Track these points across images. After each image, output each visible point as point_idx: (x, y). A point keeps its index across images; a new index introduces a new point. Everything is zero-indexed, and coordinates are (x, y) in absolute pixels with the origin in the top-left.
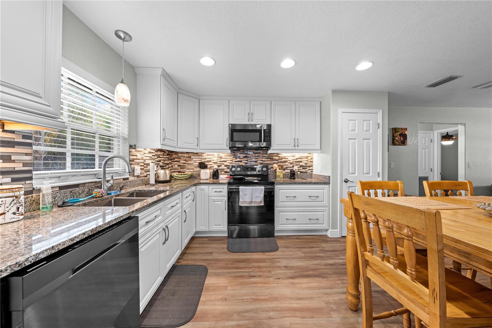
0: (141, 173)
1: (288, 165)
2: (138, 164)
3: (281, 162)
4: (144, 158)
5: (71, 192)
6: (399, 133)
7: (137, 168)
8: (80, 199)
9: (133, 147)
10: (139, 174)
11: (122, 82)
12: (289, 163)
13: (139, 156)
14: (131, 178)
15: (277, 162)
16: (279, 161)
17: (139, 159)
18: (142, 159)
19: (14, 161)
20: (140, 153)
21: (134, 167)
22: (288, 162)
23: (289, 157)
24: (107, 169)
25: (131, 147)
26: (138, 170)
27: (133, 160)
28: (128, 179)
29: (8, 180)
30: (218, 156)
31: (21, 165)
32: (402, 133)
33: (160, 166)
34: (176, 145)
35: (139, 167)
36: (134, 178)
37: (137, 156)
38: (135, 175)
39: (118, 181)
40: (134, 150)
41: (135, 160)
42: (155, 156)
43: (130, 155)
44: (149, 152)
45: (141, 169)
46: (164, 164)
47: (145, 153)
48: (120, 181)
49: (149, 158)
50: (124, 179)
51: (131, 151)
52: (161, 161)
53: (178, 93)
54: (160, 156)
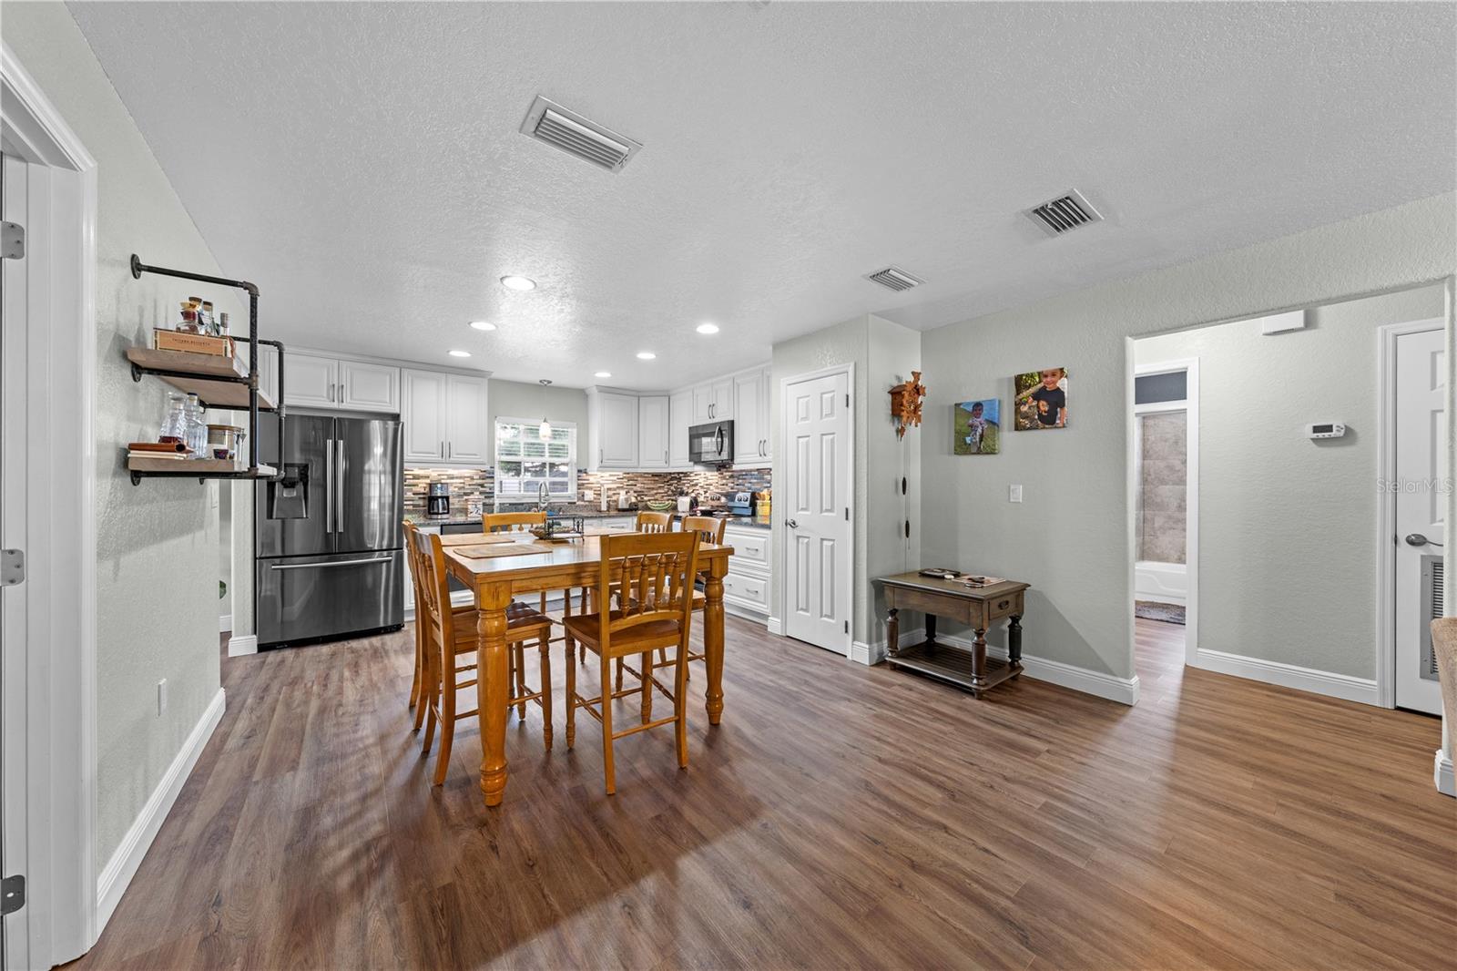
0: (595, 498)
2: (591, 489)
4: (602, 482)
5: (516, 508)
6: (1032, 390)
9: (582, 471)
10: (593, 499)
11: (545, 421)
13: (592, 479)
14: (579, 503)
17: (593, 484)
18: (598, 483)
19: (485, 487)
20: (593, 476)
21: (584, 493)
25: (579, 471)
26: (589, 495)
27: (583, 484)
28: (575, 503)
29: (483, 497)
32: (1044, 388)
33: (635, 492)
34: (636, 464)
35: (592, 492)
36: (583, 503)
37: (589, 480)
38: (585, 500)
39: (559, 504)
40: (585, 475)
41: (585, 485)
42: (622, 479)
43: (578, 480)
44: (610, 475)
45: (595, 494)
46: (644, 488)
47: (603, 477)
48: (562, 504)
49: (611, 482)
50: (569, 503)
51: (579, 476)
52: (638, 485)
53: (639, 398)
54: (635, 479)
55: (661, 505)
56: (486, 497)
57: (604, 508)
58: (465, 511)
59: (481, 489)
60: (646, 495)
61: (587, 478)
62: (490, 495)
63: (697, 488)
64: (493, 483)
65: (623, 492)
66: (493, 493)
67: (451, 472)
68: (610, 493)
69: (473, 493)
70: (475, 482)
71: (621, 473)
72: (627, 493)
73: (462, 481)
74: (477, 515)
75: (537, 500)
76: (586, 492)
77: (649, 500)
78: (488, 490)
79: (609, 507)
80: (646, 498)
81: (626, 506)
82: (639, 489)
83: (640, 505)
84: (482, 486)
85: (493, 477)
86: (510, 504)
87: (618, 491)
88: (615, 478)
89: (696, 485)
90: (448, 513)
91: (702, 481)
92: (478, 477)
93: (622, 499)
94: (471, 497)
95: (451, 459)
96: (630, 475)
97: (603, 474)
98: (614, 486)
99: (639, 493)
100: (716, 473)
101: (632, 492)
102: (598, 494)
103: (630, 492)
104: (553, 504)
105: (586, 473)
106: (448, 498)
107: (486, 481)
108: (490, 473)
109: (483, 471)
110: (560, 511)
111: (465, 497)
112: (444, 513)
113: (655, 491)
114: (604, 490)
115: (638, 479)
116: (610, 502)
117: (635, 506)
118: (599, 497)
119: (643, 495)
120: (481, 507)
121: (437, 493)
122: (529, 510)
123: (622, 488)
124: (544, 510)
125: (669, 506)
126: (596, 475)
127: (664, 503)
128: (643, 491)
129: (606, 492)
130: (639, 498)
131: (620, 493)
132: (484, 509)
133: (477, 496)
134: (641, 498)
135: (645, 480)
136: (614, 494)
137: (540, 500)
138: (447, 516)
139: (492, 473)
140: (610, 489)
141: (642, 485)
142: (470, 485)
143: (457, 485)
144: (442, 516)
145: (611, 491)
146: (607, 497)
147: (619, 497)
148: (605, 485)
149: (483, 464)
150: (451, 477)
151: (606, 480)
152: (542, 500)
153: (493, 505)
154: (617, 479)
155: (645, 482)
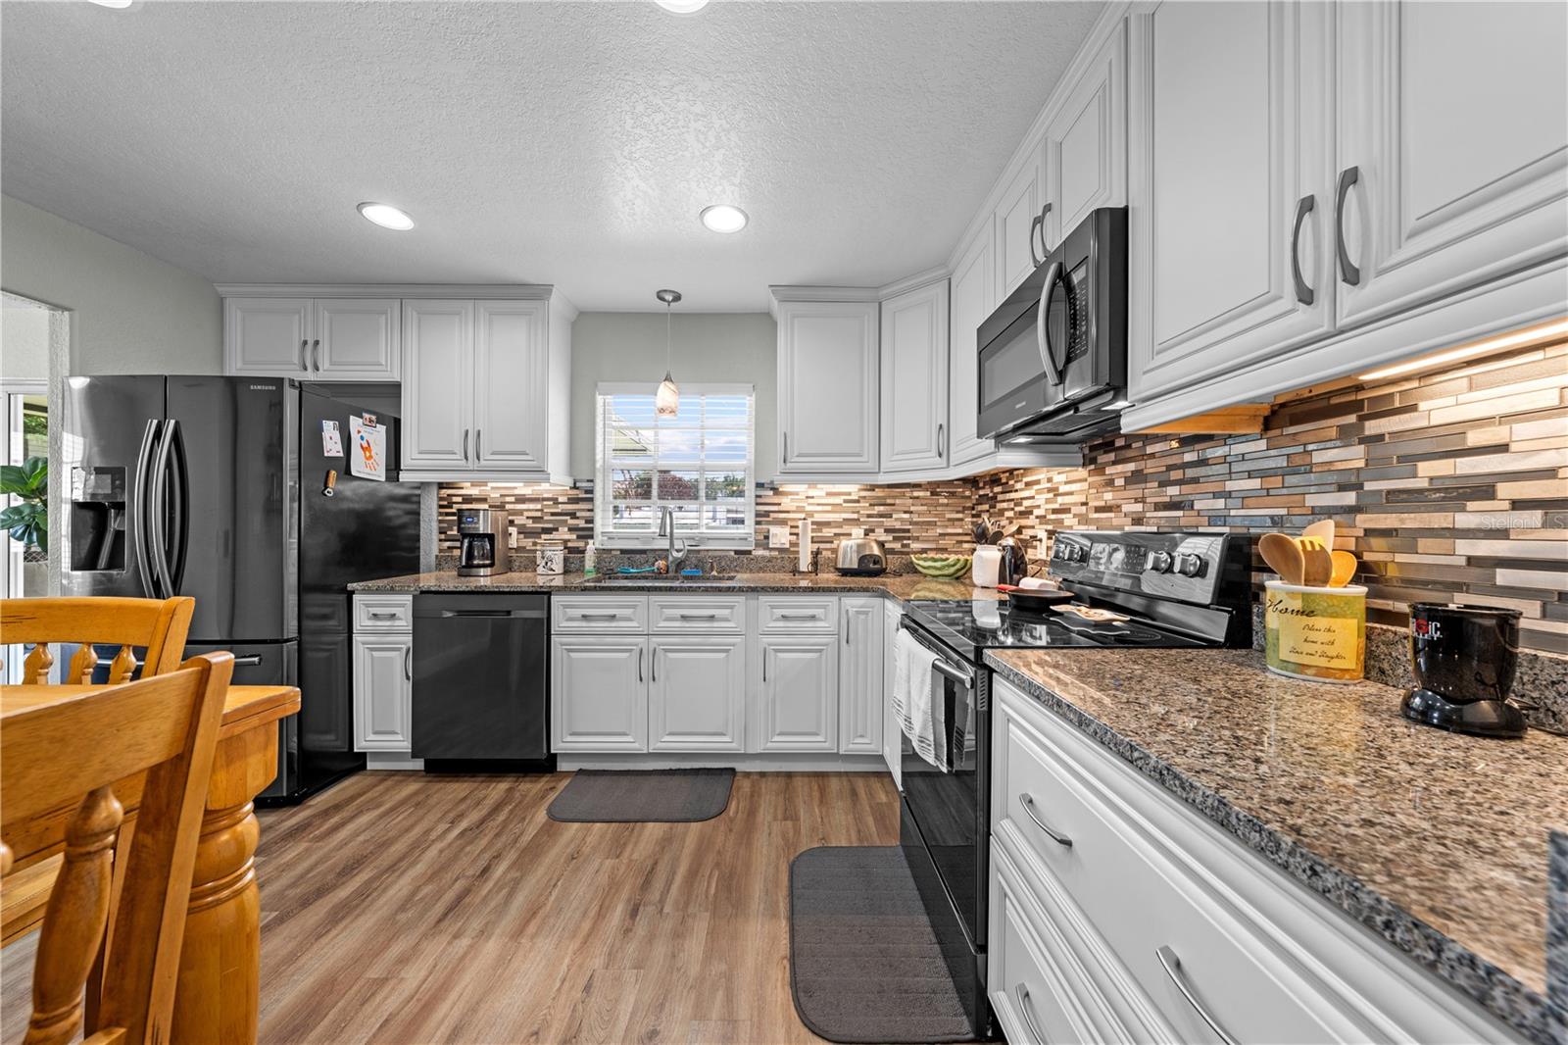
0: (789, 544)
1: (1502, 534)
2: (783, 522)
3: (1396, 499)
4: (808, 508)
5: (629, 559)
7: (775, 532)
8: (632, 570)
9: (766, 486)
10: (787, 546)
11: (668, 379)
12: (1517, 505)
13: (786, 503)
14: (760, 552)
15: (1350, 498)
16: (1369, 486)
17: (788, 512)
18: (800, 510)
19: (578, 518)
20: (790, 497)
21: (768, 531)
22: (1506, 491)
23: (1522, 430)
24: (675, 531)
25: (759, 486)
26: (780, 536)
27: (767, 514)
28: (749, 552)
29: (570, 537)
30: (1049, 485)
31: (584, 522)
33: (887, 531)
34: (872, 465)
35: (787, 530)
36: (766, 553)
37: (780, 504)
38: (771, 546)
39: (719, 553)
40: (771, 493)
41: (771, 514)
42: (858, 501)
43: (757, 504)
44: (829, 494)
45: (791, 534)
46: (911, 523)
47: (813, 497)
48: (724, 554)
49: (829, 508)
50: (737, 552)
51: (760, 496)
52: (894, 516)
53: (880, 304)
54: (889, 501)
55: (938, 564)
56: (579, 537)
57: (804, 564)
58: (532, 565)
59: (571, 522)
60: (917, 539)
62: (587, 534)
63: (1031, 521)
64: (592, 510)
65: (858, 532)
66: (592, 529)
67: (522, 489)
68: (828, 532)
69: (557, 530)
70: (560, 508)
71: (855, 489)
72: (867, 533)
73: (539, 507)
74: (545, 571)
75: (664, 544)
76: (774, 530)
77: (924, 551)
78: (582, 524)
79: (815, 564)
80: (915, 546)
81: (853, 563)
82: (898, 525)
83: (893, 563)
84: (573, 515)
85: (591, 500)
86: (623, 552)
87: (845, 529)
88: (839, 500)
89: (1027, 513)
90: (492, 565)
91: (1041, 502)
92: (565, 500)
93: (850, 546)
94: (554, 535)
95: (482, 462)
96: (878, 493)
97: (811, 492)
98: (838, 517)
99: (899, 534)
100: (1082, 473)
101: (880, 531)
102: (797, 534)
103: (873, 531)
104: (702, 554)
105: (775, 490)
106: (491, 538)
107: (582, 506)
108: (587, 492)
109: (575, 487)
110: (712, 569)
111: (544, 536)
112: (484, 566)
113: (939, 531)
114: (810, 527)
115: (897, 501)
116: (824, 553)
117: (875, 563)
118: (800, 541)
119: (909, 538)
120: (558, 556)
121: (468, 527)
122: (653, 565)
123: (856, 522)
124: (680, 565)
125: (958, 566)
126: (797, 494)
127: (947, 559)
128: (908, 531)
129: (813, 531)
130: (897, 546)
131: (850, 535)
132: (566, 560)
133: (563, 533)
134: (903, 546)
135: (913, 505)
136: (835, 534)
137: (672, 544)
138: (488, 571)
139: (591, 492)
140: (827, 524)
141: (906, 516)
142: (553, 514)
143: (526, 514)
144: (482, 571)
145: (828, 530)
146: (812, 542)
147: (844, 543)
148: (816, 515)
149: (539, 472)
150: (521, 499)
151: (818, 505)
152: (678, 545)
153: (583, 552)
154: (846, 501)
155: (912, 509)
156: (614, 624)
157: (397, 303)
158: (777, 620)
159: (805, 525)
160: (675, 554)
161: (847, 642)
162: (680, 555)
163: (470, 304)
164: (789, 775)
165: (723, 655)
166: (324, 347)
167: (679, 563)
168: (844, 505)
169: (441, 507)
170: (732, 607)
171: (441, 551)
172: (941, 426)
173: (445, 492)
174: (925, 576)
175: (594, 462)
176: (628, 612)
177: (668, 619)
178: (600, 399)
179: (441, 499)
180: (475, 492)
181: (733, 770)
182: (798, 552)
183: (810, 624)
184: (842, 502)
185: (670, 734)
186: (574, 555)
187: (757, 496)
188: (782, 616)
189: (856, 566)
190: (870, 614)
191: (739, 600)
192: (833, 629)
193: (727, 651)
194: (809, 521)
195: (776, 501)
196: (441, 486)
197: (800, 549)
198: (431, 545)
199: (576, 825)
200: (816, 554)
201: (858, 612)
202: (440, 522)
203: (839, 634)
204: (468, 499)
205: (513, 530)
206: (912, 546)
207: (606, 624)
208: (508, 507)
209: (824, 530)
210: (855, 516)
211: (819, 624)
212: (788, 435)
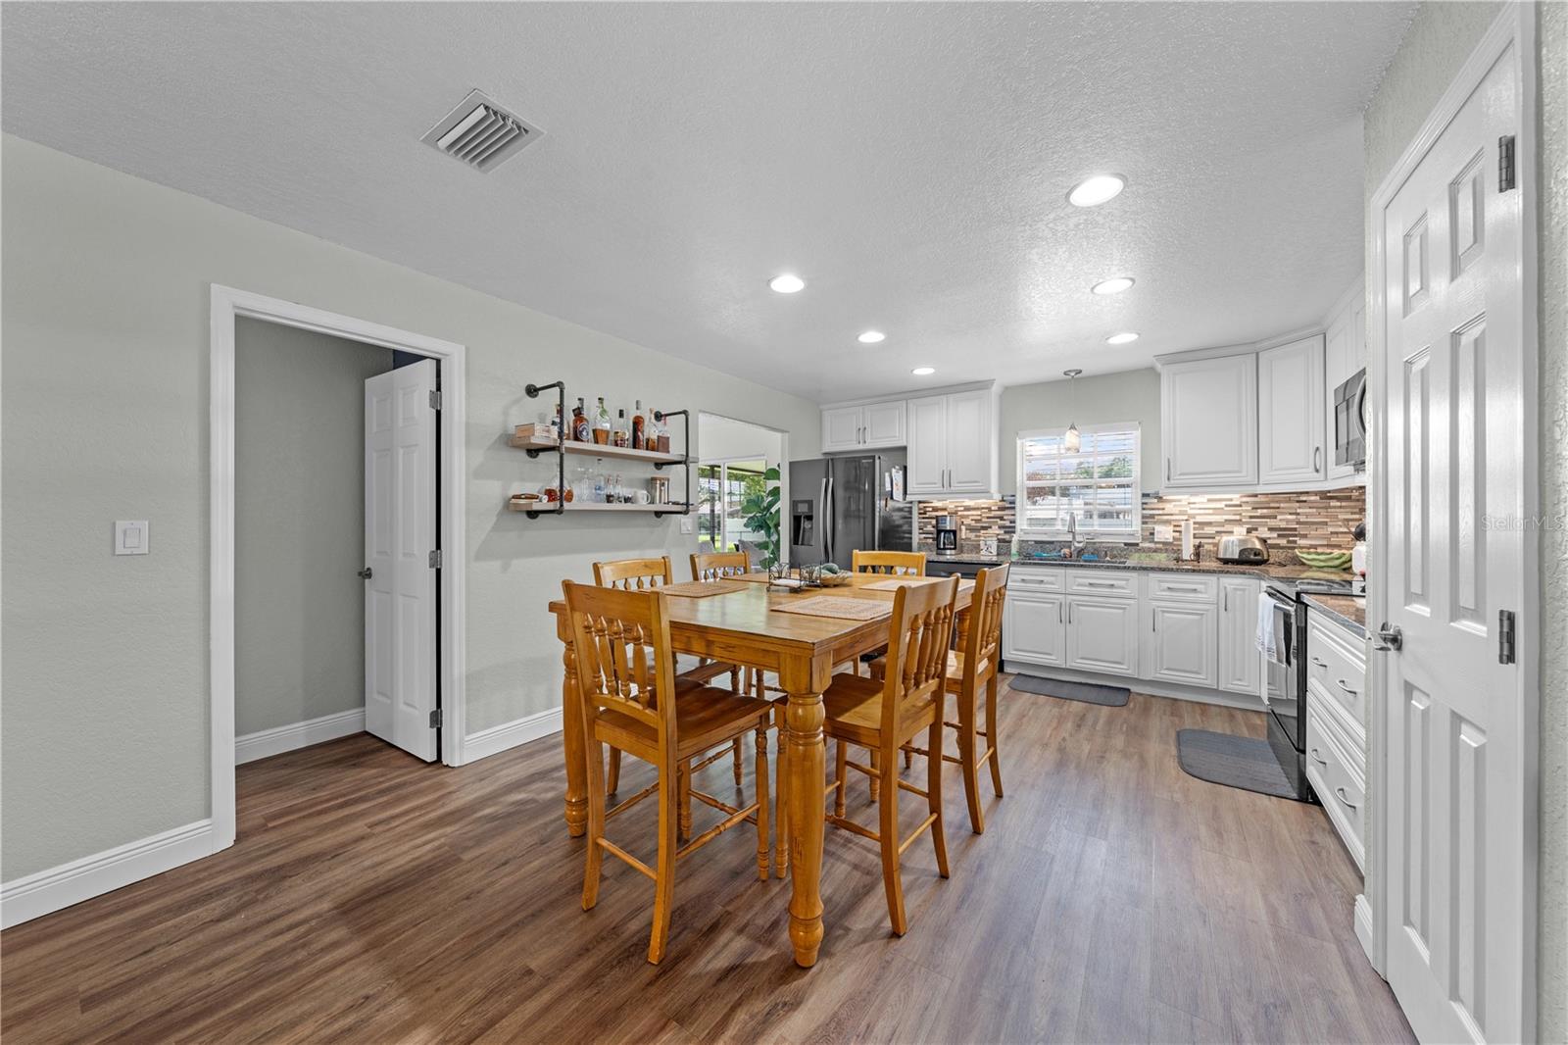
0: (1173, 539)
2: (1168, 522)
4: (1190, 512)
5: (1041, 547)
7: (1160, 530)
8: (1046, 553)
9: (1151, 495)
10: (1171, 540)
11: (1073, 427)
13: (1169, 508)
14: (1147, 545)
17: (1172, 515)
18: (1182, 513)
19: (1005, 520)
20: (1173, 503)
21: (1154, 529)
25: (1145, 495)
26: (1163, 533)
27: (1152, 516)
28: (1137, 544)
29: (1001, 532)
31: (1009, 522)
33: (1270, 529)
34: (1251, 478)
35: (1171, 528)
36: (1151, 545)
37: (1163, 509)
38: (1156, 540)
39: (1109, 545)
40: (1156, 500)
41: (1156, 517)
42: (1241, 506)
43: (1144, 509)
44: (1209, 500)
45: (1174, 531)
46: (1299, 523)
47: (1194, 503)
48: (1114, 545)
49: (1211, 511)
50: (1126, 544)
51: (1146, 503)
52: (1279, 517)
53: (1257, 354)
54: (1272, 505)
55: (1322, 557)
56: (1005, 532)
57: (1187, 553)
58: (977, 548)
59: (1001, 522)
60: (1305, 536)
61: (1160, 506)
62: (1010, 530)
64: (1014, 515)
65: (1240, 532)
66: (1014, 527)
67: (968, 503)
68: (1210, 530)
69: (990, 527)
70: (992, 514)
71: (1238, 496)
72: (1249, 531)
73: (979, 513)
74: (987, 553)
75: (1069, 538)
76: (1158, 528)
77: (1312, 546)
78: (1008, 524)
79: (1197, 554)
80: (1301, 542)
82: (1283, 525)
83: (1275, 556)
84: (1001, 518)
85: (1014, 508)
86: (1036, 542)
87: (1227, 528)
88: (1221, 505)
90: (955, 549)
92: (996, 508)
93: (1233, 541)
94: (990, 531)
95: (952, 488)
96: (1261, 499)
97: (1193, 499)
98: (1220, 518)
99: (1283, 532)
101: (1263, 530)
102: (1180, 532)
103: (1256, 529)
104: (1098, 545)
105: (1160, 499)
106: (954, 532)
107: (1006, 512)
108: (1011, 503)
109: (1003, 500)
110: (1106, 555)
111: (982, 532)
112: (950, 549)
113: (1330, 529)
114: (1192, 526)
115: (1282, 505)
116: (1206, 546)
117: (1255, 555)
118: (1183, 537)
119: (1295, 536)
120: (994, 544)
121: (941, 526)
122: (1060, 551)
123: (1239, 522)
124: (1080, 552)
125: (1343, 559)
126: (1180, 501)
127: (1331, 553)
128: (1295, 529)
129: (1195, 529)
130: (1283, 542)
131: (1232, 532)
132: (998, 547)
133: (995, 530)
134: (1288, 542)
135: (1300, 508)
136: (1217, 532)
137: (1074, 538)
138: (953, 552)
139: (1014, 503)
140: (1209, 524)
141: (1294, 517)
142: (988, 518)
143: (971, 518)
144: (948, 552)
145: (1210, 528)
146: (1195, 538)
147: (1225, 538)
148: (1197, 517)
149: (986, 492)
150: (967, 509)
151: (1200, 509)
152: (1078, 538)
153: (1010, 542)
154: (1226, 506)
155: (1298, 511)
156: (1042, 586)
157: (905, 402)
158: (1164, 590)
159: (1187, 526)
160: (1077, 545)
161: (1226, 610)
162: (1081, 545)
163: (944, 398)
164: (1176, 700)
165: (1121, 611)
166: (868, 430)
167: (1079, 552)
168: (1226, 509)
169: (920, 514)
170: (1127, 580)
171: (920, 539)
172: (1318, 449)
173: (922, 505)
174: (1311, 567)
175: (1015, 483)
176: (1052, 579)
177: (1079, 585)
178: (1019, 442)
179: (920, 509)
180: (939, 504)
181: (1128, 690)
182: (1181, 545)
183: (1192, 595)
184: (1223, 506)
185: (1082, 658)
186: (1004, 544)
187: (1143, 503)
188: (1169, 588)
189: (1237, 557)
190: (1247, 592)
191: (1134, 575)
192: (1213, 599)
193: (1124, 608)
194: (1191, 522)
195: (1161, 507)
196: (920, 502)
197: (1183, 543)
198: (916, 537)
199: (1029, 694)
200: (1198, 547)
201: (1235, 589)
202: (920, 522)
203: (1217, 604)
204: (935, 509)
205: (963, 528)
206: (1298, 542)
207: (1037, 585)
208: (960, 513)
209: (1206, 529)
210: (1238, 517)
211: (1200, 595)
212: (1171, 461)
